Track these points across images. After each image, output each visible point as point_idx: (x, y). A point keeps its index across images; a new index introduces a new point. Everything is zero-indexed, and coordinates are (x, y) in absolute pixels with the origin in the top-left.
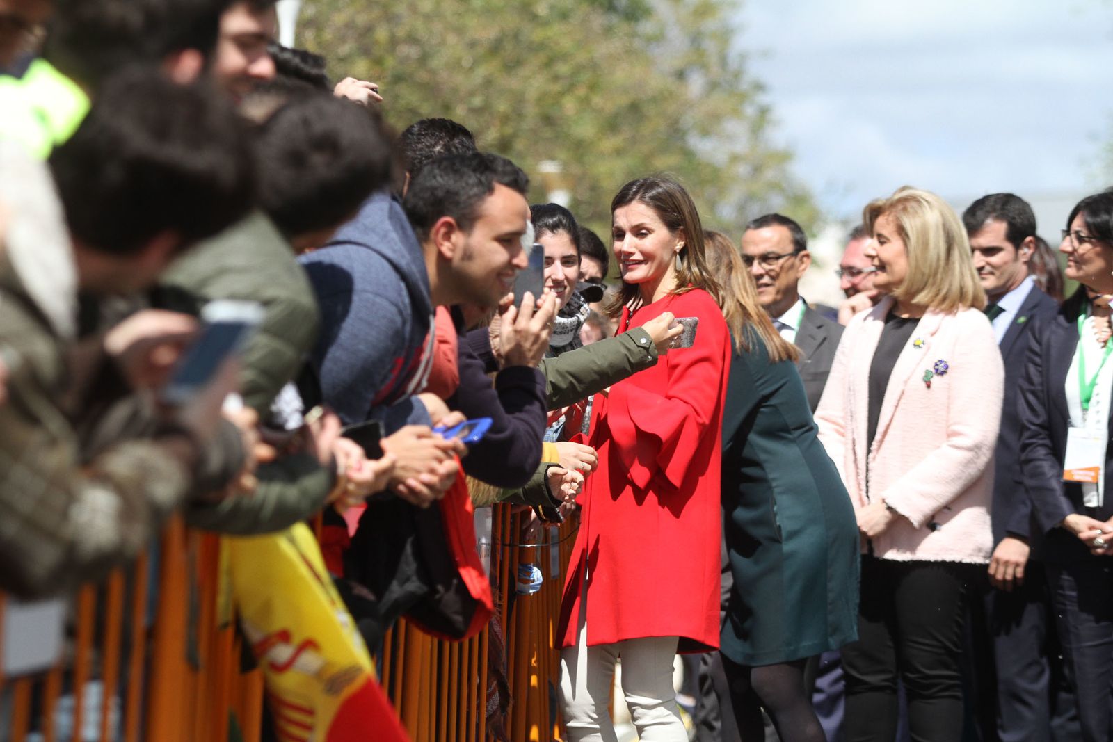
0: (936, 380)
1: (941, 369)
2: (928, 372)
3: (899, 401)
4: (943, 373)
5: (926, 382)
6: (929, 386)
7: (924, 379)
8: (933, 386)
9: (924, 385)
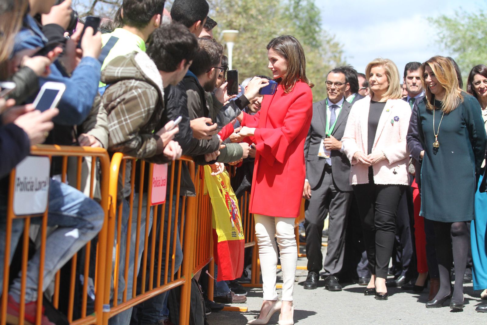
0: (395, 123)
1: (397, 119)
2: (392, 120)
3: (383, 130)
4: (397, 120)
5: (392, 124)
6: (393, 125)
7: (391, 123)
8: (394, 125)
9: (391, 124)
